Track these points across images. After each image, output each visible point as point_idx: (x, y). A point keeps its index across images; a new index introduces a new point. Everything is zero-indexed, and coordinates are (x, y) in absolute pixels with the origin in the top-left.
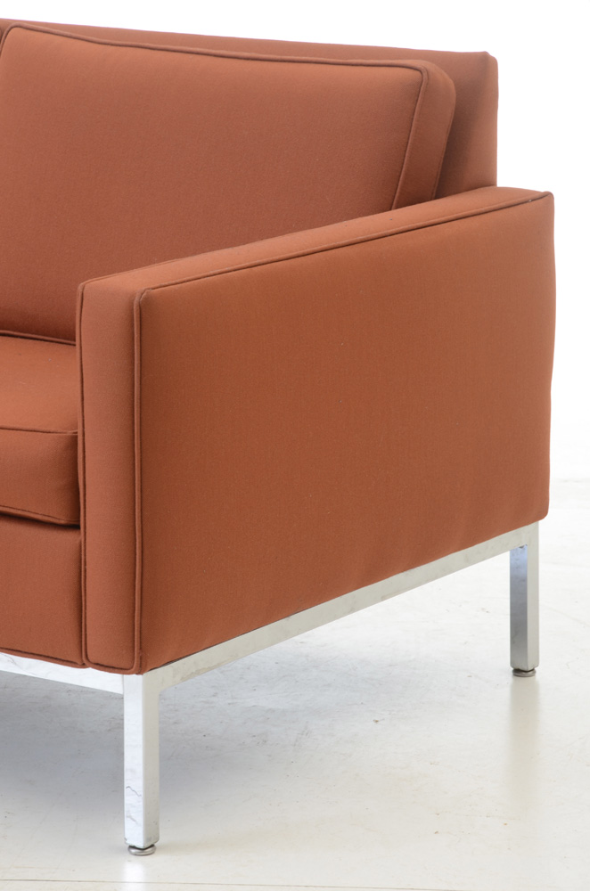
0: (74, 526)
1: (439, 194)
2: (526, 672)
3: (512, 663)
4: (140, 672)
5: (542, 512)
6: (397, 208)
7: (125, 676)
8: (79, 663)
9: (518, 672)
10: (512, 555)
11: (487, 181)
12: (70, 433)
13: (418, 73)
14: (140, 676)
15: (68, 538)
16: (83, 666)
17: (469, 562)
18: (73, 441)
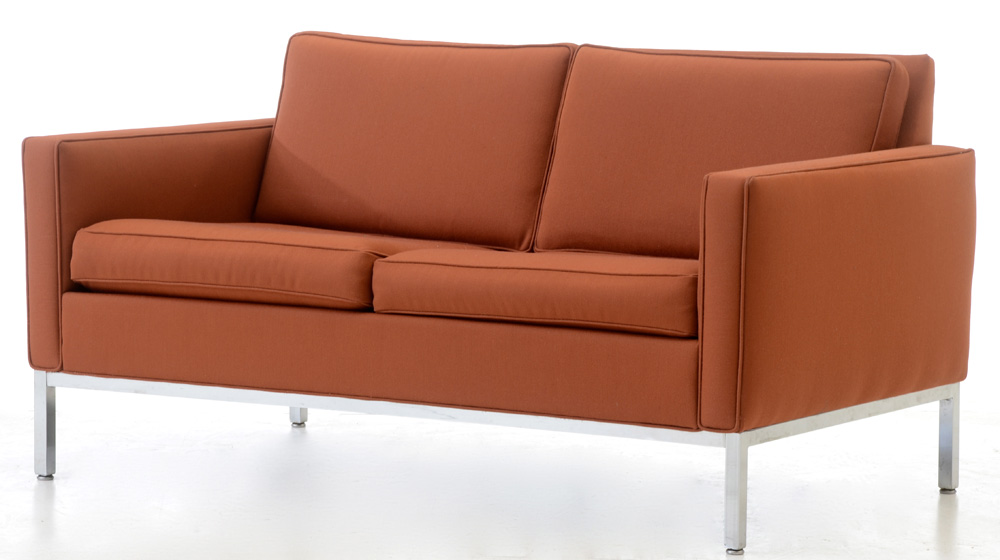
0: (694, 337)
1: (898, 145)
2: (950, 490)
3: (940, 485)
4: (738, 431)
5: (963, 376)
6: (875, 150)
7: (727, 434)
8: (695, 427)
9: (944, 490)
10: (941, 405)
11: (926, 140)
12: (691, 276)
13: (887, 64)
14: (737, 435)
15: (691, 345)
16: (698, 429)
17: (919, 401)
18: (695, 281)
